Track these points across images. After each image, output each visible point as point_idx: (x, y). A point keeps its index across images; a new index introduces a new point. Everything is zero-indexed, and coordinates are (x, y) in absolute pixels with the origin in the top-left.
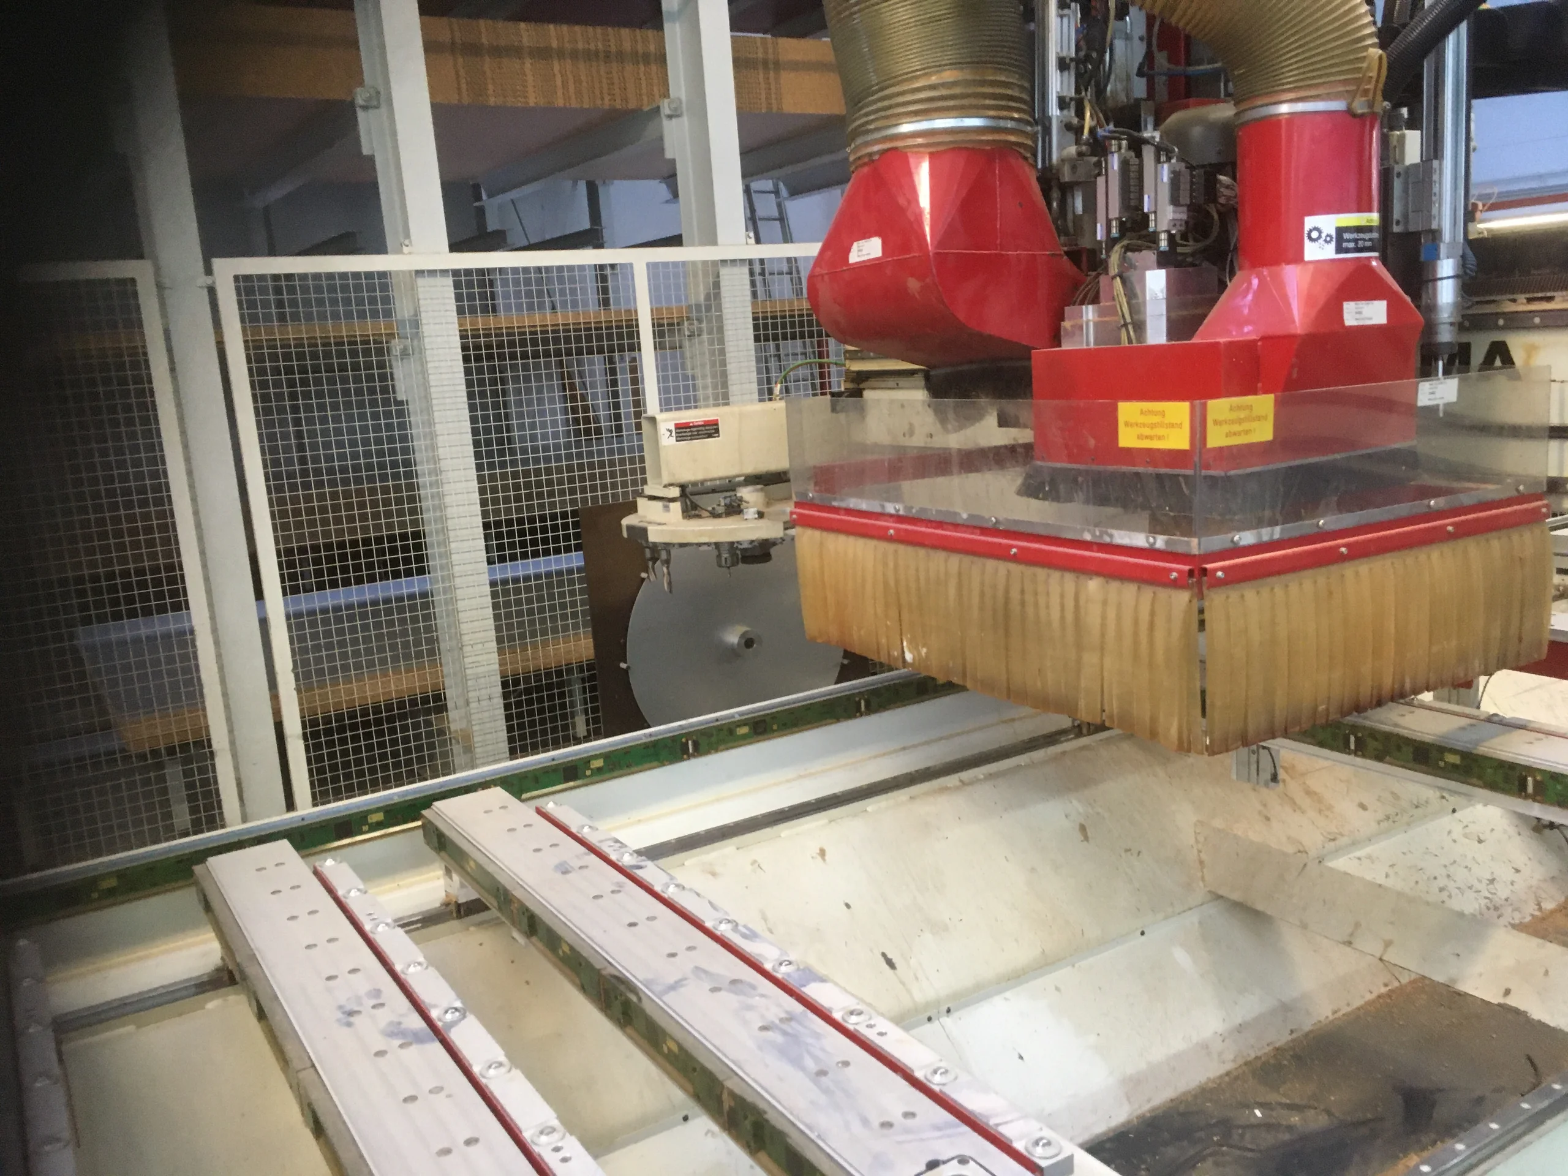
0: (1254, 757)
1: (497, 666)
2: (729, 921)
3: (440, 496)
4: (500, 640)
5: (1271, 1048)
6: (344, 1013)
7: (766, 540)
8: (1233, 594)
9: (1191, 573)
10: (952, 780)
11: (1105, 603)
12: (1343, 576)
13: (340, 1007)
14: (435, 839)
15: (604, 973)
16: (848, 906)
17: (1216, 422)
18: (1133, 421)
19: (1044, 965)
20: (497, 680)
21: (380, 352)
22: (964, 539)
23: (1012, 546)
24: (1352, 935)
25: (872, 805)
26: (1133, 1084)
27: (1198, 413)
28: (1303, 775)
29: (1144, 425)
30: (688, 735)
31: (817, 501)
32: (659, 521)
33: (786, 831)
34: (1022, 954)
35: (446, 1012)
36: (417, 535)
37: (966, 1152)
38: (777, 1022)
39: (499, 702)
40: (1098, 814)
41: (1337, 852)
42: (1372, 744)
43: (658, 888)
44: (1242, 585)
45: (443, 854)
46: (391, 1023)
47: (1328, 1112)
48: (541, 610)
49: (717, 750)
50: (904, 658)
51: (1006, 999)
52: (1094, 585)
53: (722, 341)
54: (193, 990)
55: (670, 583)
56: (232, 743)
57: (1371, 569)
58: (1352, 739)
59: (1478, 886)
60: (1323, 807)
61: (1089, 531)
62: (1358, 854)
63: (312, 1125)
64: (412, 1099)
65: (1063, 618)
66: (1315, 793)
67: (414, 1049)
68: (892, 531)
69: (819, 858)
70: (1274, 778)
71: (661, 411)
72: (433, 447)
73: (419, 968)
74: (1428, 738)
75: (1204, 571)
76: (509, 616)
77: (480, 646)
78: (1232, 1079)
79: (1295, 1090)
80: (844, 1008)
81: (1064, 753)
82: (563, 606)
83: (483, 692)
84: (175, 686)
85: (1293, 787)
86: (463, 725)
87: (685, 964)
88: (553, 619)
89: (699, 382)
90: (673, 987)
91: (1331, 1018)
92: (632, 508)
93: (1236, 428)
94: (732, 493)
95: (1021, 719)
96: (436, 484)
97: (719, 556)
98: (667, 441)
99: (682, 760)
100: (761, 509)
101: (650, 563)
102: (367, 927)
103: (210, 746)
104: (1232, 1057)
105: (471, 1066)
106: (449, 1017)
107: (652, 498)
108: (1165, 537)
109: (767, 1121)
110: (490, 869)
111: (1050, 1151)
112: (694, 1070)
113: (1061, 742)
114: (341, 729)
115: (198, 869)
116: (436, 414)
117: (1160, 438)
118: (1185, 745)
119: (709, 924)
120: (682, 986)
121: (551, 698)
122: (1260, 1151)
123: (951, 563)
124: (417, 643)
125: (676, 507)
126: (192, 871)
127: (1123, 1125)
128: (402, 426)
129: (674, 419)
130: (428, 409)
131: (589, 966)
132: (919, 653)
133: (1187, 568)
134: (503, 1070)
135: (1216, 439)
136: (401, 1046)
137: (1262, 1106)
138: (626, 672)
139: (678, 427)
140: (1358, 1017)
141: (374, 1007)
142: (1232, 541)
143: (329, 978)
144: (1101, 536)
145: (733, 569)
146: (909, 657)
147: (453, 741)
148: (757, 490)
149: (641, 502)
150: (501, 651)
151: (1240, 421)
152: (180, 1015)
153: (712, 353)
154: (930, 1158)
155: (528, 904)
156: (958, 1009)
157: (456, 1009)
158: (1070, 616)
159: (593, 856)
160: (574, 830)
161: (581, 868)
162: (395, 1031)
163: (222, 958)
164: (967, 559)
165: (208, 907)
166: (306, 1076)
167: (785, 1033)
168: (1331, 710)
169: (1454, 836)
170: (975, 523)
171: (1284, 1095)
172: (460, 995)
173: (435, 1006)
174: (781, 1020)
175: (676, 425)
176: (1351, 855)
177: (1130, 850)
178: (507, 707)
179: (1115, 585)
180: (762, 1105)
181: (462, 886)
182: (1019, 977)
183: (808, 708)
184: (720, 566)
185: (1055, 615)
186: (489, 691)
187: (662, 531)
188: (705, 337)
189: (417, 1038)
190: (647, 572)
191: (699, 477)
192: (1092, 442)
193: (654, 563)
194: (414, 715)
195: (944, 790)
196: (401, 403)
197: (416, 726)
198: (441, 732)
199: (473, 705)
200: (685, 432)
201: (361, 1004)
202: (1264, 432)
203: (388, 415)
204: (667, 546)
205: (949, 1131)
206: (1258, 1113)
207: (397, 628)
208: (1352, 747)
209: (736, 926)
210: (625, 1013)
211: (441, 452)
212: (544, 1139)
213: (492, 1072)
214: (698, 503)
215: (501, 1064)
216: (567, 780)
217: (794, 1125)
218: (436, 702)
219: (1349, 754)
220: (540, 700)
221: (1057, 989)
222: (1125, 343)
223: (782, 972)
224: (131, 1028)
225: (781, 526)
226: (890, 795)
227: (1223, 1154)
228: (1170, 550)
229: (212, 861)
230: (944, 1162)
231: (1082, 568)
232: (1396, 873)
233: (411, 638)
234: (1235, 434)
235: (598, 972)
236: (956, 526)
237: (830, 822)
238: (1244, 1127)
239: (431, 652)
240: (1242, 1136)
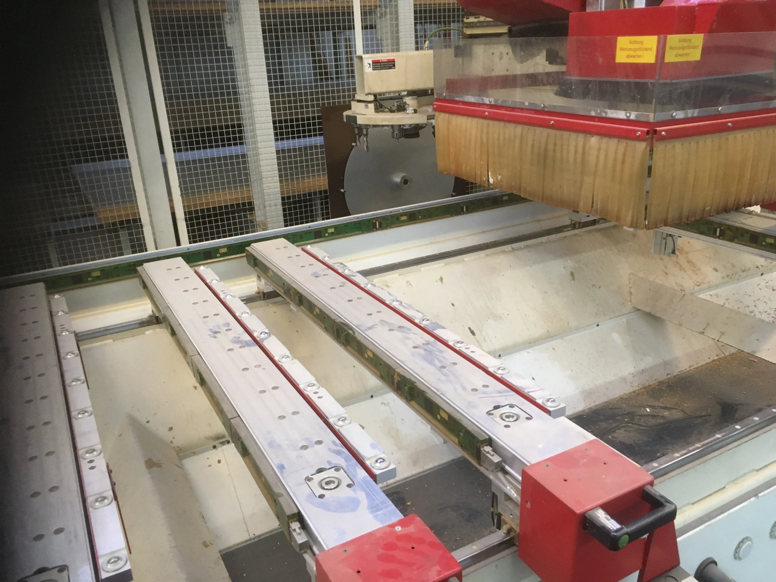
0: (664, 241)
1: (279, 189)
2: (398, 301)
3: (249, 99)
4: (280, 176)
5: (657, 381)
6: (212, 332)
7: (417, 125)
8: (669, 145)
9: (648, 133)
10: (508, 248)
11: (599, 150)
12: (728, 139)
13: (210, 330)
14: (252, 262)
15: (336, 321)
16: (453, 305)
17: (671, 48)
18: (625, 47)
19: (548, 337)
20: (279, 196)
21: (219, 18)
22: (525, 116)
23: (552, 120)
24: (704, 329)
25: (467, 258)
26: (587, 394)
27: (662, 42)
28: (687, 253)
29: (631, 49)
30: (376, 219)
31: (448, 98)
32: (363, 113)
33: (424, 268)
34: (537, 332)
35: (261, 334)
36: (240, 126)
37: (514, 403)
38: (421, 345)
39: (280, 207)
40: (580, 267)
41: (701, 291)
42: (728, 233)
43: (362, 286)
44: (675, 140)
45: (256, 268)
46: (235, 337)
47: (683, 411)
48: (301, 162)
49: (391, 227)
50: (488, 181)
51: (528, 352)
52: (594, 140)
53: (397, 19)
54: (137, 326)
55: (367, 147)
56: (151, 221)
57: (742, 136)
58: (718, 230)
59: (770, 312)
60: (696, 269)
61: (594, 110)
62: (710, 293)
63: (199, 380)
64: (245, 369)
65: (575, 159)
66: (692, 263)
67: (246, 349)
68: (487, 113)
69: (440, 282)
70: (673, 252)
71: (364, 53)
72: (246, 73)
73: (247, 315)
74: (758, 230)
75: (655, 132)
76: (285, 164)
77: (270, 179)
78: (635, 395)
79: (667, 400)
80: (454, 340)
81: (565, 237)
82: (312, 160)
83: (272, 202)
84: (122, 190)
85: (681, 259)
86: (262, 218)
87: (376, 318)
88: (307, 166)
89: (384, 42)
90: (370, 328)
91: (688, 369)
92: (349, 107)
93: (681, 52)
94: (402, 100)
95: (545, 220)
96: (248, 93)
97: (393, 132)
98: (368, 69)
99: (373, 231)
100: (416, 108)
101: (357, 137)
102: (222, 296)
103: (140, 222)
104: (637, 384)
105: (274, 357)
106: (262, 336)
107: (359, 101)
108: (636, 113)
109: (416, 386)
110: (280, 274)
111: (554, 404)
112: (381, 365)
113: (564, 232)
114: (203, 217)
115: (139, 268)
116: (248, 54)
117: (639, 56)
118: (635, 225)
119: (388, 302)
120: (374, 328)
121: (306, 206)
122: (648, 427)
123: (517, 130)
124: (240, 176)
125: (371, 106)
126: (136, 270)
127: (581, 412)
128: (231, 60)
129: (371, 58)
130: (244, 52)
131: (329, 318)
132: (497, 178)
133: (646, 129)
134: (288, 359)
135: (670, 58)
136: (240, 347)
137: (650, 407)
138: (343, 194)
139: (374, 62)
140: (700, 370)
141: (226, 330)
142: (672, 116)
143: (205, 317)
144: (601, 113)
145: (400, 139)
146: (491, 181)
147: (257, 226)
148: (413, 99)
149: (353, 103)
150: (281, 181)
151: (683, 48)
152: (133, 336)
153: (392, 25)
154: (496, 404)
155: (299, 290)
156: (505, 355)
157: (266, 333)
158: (579, 156)
159: (330, 270)
160: (320, 258)
161: (324, 275)
162: (236, 341)
163: (153, 311)
164: (526, 128)
165: (145, 286)
166: (196, 358)
167: (425, 350)
168: (712, 211)
169: (760, 287)
170: (533, 108)
171: (662, 403)
172: (267, 327)
173: (256, 331)
174: (423, 344)
175: (372, 61)
176: (707, 294)
177: (595, 286)
178: (284, 210)
179: (605, 140)
180: (413, 379)
181: (266, 284)
182: (535, 342)
183: (437, 208)
184: (393, 137)
185: (572, 158)
186: (275, 202)
187: (364, 118)
188: (388, 16)
189: (247, 344)
190: (356, 142)
191: (383, 90)
192: (601, 60)
193: (360, 136)
194: (239, 211)
195: (504, 252)
196: (230, 48)
197: (240, 217)
198: (252, 221)
199: (267, 208)
200: (378, 65)
201: (220, 329)
202: (696, 55)
203: (223, 54)
204: (367, 126)
205: (506, 394)
206: (648, 410)
207: (230, 167)
208: (718, 234)
209: (401, 303)
210: (347, 340)
211: (251, 75)
212: (309, 388)
213: (284, 360)
214: (384, 104)
215: (288, 357)
216: (316, 238)
217: (430, 388)
218: (249, 207)
219: (715, 238)
220: (300, 207)
221: (554, 349)
222: (622, 7)
223: (424, 324)
224: (110, 341)
225: (426, 118)
226: (476, 253)
227: (630, 427)
228: (638, 119)
229: (146, 265)
230: (502, 407)
231: (588, 131)
232: (729, 303)
233: (236, 173)
234: (680, 55)
235: (334, 321)
236: (522, 110)
237: (446, 265)
238: (640, 416)
239: (247, 180)
240: (639, 419)
